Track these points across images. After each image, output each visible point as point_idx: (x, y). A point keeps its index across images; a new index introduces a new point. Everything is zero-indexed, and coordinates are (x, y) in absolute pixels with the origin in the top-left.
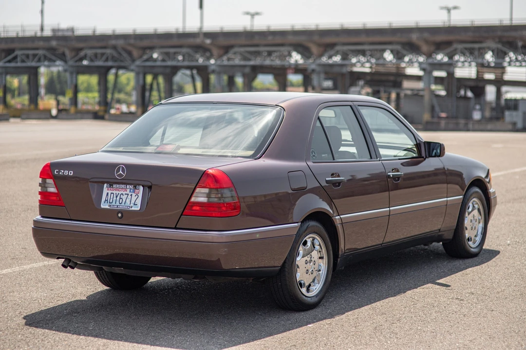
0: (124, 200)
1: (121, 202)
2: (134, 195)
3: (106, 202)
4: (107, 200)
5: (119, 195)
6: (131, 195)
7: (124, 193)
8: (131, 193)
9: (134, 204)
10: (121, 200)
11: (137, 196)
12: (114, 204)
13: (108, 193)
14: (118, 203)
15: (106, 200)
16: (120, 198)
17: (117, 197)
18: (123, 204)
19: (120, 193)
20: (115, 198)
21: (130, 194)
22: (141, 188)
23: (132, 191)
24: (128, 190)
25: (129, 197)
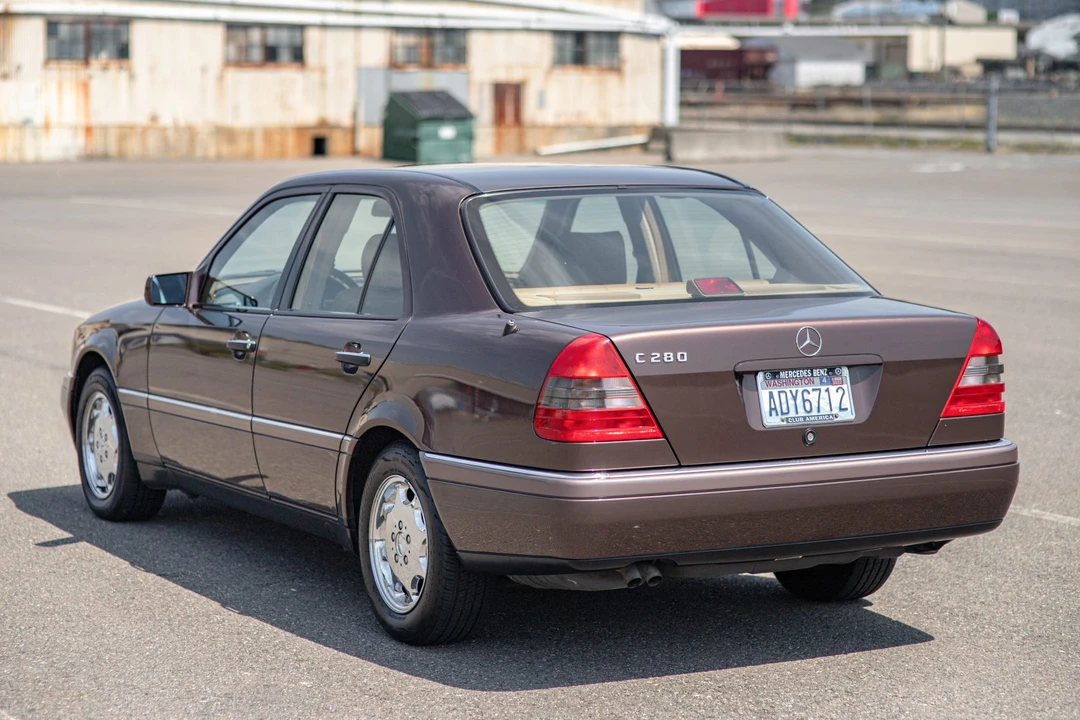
0: (815, 405)
1: (808, 409)
2: (833, 389)
3: (774, 413)
4: (775, 409)
5: (799, 394)
6: (827, 390)
7: (809, 389)
8: (826, 387)
9: (841, 409)
10: (807, 405)
11: (841, 392)
12: (792, 414)
13: (771, 394)
14: (802, 413)
15: (771, 409)
16: (804, 401)
17: (795, 398)
18: (815, 412)
19: (801, 390)
20: (791, 402)
21: (823, 388)
22: (845, 372)
23: (825, 380)
24: (817, 380)
25: (824, 394)
